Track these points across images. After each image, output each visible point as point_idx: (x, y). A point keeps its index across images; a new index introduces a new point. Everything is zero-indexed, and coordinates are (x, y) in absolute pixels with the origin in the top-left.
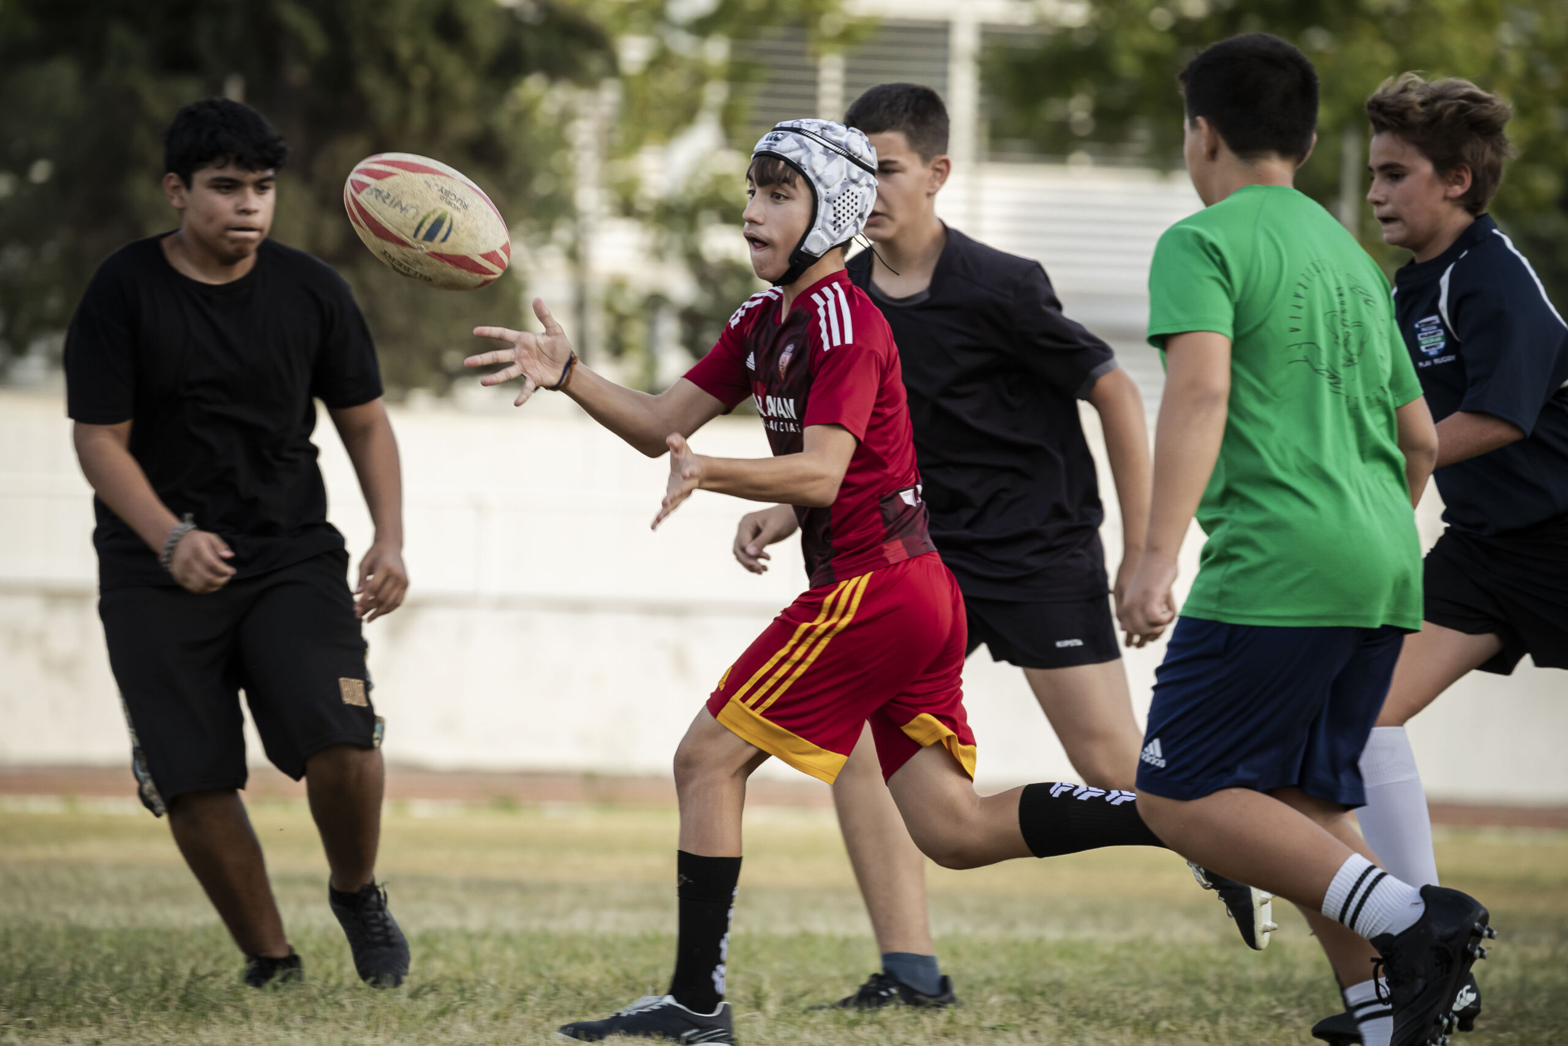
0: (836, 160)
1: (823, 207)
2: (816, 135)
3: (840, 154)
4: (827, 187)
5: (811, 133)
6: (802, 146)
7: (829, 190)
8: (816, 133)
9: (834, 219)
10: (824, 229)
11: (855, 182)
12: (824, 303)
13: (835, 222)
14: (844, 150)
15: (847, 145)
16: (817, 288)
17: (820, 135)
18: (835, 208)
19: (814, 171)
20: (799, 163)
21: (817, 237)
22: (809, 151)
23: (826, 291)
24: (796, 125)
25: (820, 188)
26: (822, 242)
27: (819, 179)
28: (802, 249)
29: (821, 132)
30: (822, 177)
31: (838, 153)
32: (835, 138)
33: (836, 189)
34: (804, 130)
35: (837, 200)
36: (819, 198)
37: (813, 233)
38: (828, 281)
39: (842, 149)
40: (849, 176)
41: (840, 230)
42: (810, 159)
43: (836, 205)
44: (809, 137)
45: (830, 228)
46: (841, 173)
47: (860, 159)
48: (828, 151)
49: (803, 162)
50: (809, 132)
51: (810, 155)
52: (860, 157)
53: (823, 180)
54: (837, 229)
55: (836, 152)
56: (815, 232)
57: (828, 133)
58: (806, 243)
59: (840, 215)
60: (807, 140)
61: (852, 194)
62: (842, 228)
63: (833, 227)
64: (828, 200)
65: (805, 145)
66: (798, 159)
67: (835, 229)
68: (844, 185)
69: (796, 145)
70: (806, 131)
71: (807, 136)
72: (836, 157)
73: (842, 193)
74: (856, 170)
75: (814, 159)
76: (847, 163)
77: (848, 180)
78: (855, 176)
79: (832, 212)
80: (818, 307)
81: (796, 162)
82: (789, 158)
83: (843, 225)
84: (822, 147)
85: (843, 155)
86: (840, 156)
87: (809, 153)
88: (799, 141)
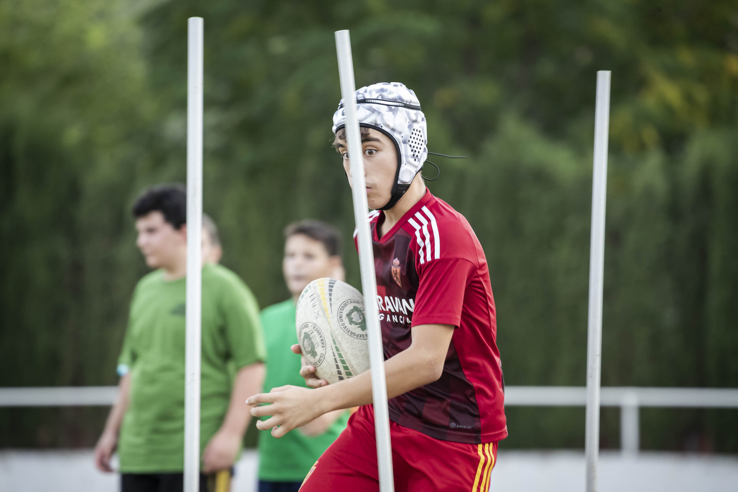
0: (399, 112)
1: (403, 148)
2: (378, 100)
3: (400, 106)
4: (400, 133)
5: (374, 99)
6: (373, 111)
7: (403, 135)
8: (378, 98)
9: (412, 153)
10: (409, 163)
11: (415, 121)
12: (419, 227)
13: (414, 155)
14: (400, 102)
15: (400, 98)
16: (411, 214)
17: (381, 99)
18: (410, 146)
19: (388, 126)
20: (376, 124)
21: (407, 170)
22: (379, 113)
23: (418, 215)
24: (360, 97)
25: (396, 136)
26: (410, 172)
27: (393, 130)
28: (399, 182)
29: (380, 97)
30: (395, 128)
31: (398, 106)
32: (391, 97)
33: (407, 132)
34: (368, 99)
35: (410, 139)
36: (398, 143)
37: (402, 169)
38: (417, 207)
39: (398, 102)
40: (410, 119)
41: (418, 159)
42: (382, 118)
43: (410, 143)
44: (375, 103)
45: (412, 160)
46: (406, 120)
47: (411, 104)
48: (391, 108)
49: (378, 122)
50: (372, 99)
51: (381, 116)
52: (411, 102)
53: (397, 130)
54: (417, 159)
55: (396, 106)
56: (403, 167)
57: (385, 94)
58: (400, 177)
59: (415, 149)
60: (374, 106)
61: (417, 130)
62: (419, 157)
63: (414, 159)
64: (404, 142)
65: (375, 110)
66: (374, 122)
67: (415, 160)
68: (410, 127)
69: (369, 112)
70: (370, 99)
71: (373, 103)
72: (398, 110)
73: (411, 134)
74: (412, 112)
75: (385, 118)
76: (405, 111)
77: (410, 122)
78: (414, 118)
79: (409, 149)
80: (416, 230)
81: (374, 125)
82: (367, 123)
83: (419, 155)
84: (386, 106)
85: (401, 106)
86: (400, 108)
87: (380, 115)
88: (370, 109)
